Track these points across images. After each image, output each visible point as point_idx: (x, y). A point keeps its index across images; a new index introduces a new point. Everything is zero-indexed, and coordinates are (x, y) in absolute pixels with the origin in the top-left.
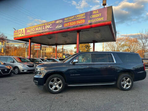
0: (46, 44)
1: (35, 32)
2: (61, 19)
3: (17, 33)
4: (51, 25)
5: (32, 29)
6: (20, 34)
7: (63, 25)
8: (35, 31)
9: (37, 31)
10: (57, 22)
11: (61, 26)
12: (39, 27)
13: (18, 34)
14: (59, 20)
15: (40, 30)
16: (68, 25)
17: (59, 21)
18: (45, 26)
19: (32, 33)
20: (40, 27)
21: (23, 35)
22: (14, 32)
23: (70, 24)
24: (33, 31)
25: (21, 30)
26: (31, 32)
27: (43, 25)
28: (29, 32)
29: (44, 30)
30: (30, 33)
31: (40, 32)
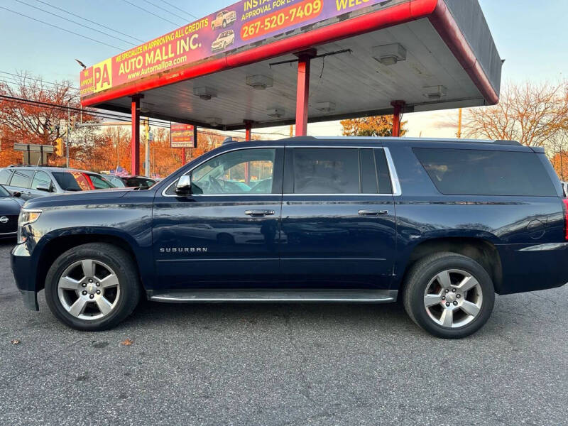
0: (208, 121)
1: (144, 72)
2: (229, 9)
3: (90, 80)
4: (196, 36)
5: (133, 60)
6: (97, 81)
7: (239, 34)
8: (144, 67)
9: (150, 65)
10: (218, 21)
11: (230, 38)
12: (155, 49)
13: (91, 85)
14: (224, 11)
15: (158, 62)
16: (255, 28)
17: (225, 16)
18: (174, 43)
19: (133, 75)
20: (158, 51)
21: (106, 86)
22: (82, 74)
23: (263, 23)
24: (136, 70)
25: (101, 66)
26: (131, 72)
27: (170, 38)
28: (127, 74)
29: (172, 59)
30: (129, 77)
31: (159, 68)
